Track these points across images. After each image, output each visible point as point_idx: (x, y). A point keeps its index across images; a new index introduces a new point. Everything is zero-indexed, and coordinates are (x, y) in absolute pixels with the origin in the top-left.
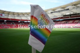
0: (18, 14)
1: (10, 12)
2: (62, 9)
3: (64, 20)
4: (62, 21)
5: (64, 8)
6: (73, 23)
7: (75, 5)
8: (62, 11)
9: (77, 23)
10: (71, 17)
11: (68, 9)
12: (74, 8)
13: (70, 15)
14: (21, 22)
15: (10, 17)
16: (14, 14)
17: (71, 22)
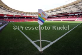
0: (32, 14)
1: (27, 12)
2: (57, 10)
3: (58, 17)
4: (57, 17)
5: (58, 9)
6: (63, 18)
7: (65, 7)
8: (57, 11)
9: (65, 18)
10: (62, 15)
11: (61, 10)
12: (64, 9)
13: (62, 13)
14: (33, 18)
15: (28, 15)
16: (29, 13)
17: (62, 17)
